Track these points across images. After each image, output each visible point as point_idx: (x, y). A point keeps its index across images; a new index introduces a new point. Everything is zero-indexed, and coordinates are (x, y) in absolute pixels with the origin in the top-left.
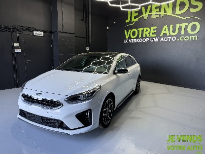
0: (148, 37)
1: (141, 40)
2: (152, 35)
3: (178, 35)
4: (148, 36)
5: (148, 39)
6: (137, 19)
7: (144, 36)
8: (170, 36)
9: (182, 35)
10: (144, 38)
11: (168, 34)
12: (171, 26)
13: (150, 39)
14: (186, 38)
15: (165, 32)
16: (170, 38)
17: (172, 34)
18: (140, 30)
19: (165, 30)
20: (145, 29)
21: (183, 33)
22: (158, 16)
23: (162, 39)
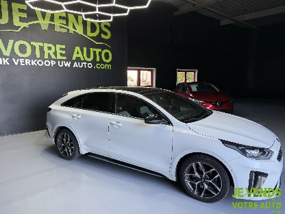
0: (54, 60)
1: (40, 63)
2: (59, 57)
3: (94, 62)
4: (53, 57)
5: (53, 63)
6: (26, 25)
7: (46, 57)
8: (85, 61)
9: (98, 62)
10: (47, 59)
11: (82, 59)
12: (85, 49)
13: (57, 63)
14: (102, 66)
15: (78, 56)
16: (85, 63)
17: (87, 59)
18: (37, 45)
19: (78, 53)
20: (46, 45)
21: (98, 59)
22: (65, 31)
23: (75, 65)
